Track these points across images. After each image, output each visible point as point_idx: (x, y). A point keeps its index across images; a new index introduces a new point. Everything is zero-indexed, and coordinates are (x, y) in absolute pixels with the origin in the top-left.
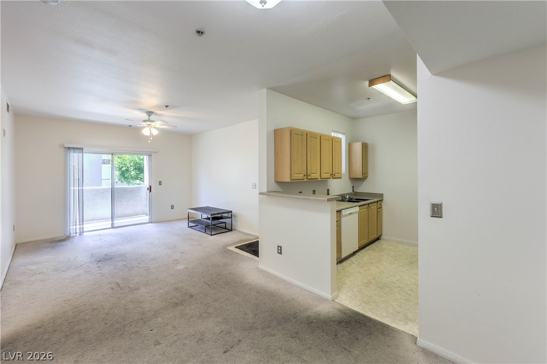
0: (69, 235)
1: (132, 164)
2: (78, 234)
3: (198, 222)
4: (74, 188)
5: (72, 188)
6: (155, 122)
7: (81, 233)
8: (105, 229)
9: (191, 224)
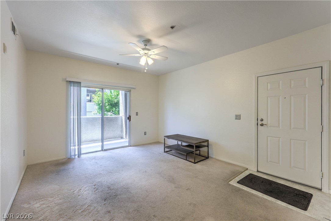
0: (69, 157)
1: (107, 101)
2: (77, 157)
3: (171, 147)
4: (73, 117)
5: (72, 117)
6: (151, 50)
7: (79, 155)
8: (97, 151)
9: (167, 150)
